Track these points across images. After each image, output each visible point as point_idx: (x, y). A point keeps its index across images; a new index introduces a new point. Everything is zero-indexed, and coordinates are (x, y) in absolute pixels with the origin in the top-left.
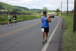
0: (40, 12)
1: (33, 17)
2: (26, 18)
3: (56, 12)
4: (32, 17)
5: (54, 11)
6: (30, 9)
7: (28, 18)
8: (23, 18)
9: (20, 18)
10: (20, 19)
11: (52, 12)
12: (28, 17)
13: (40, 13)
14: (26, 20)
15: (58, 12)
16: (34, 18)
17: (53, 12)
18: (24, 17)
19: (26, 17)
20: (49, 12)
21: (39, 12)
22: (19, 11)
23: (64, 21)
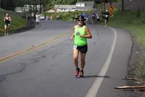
11: (74, 3)
17: (78, 5)
20: (61, 3)
23: (140, 51)
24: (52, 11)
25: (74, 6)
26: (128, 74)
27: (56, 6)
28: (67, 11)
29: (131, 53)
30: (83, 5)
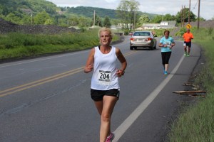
0: (107, 20)
1: (71, 43)
2: (35, 47)
3: (179, 22)
4: (64, 43)
5: (168, 18)
6: (62, 9)
7: (44, 49)
8: (22, 48)
9: (8, 47)
10: (10, 51)
11: (159, 22)
12: (45, 42)
13: (108, 24)
14: (37, 57)
15: (186, 21)
16: (72, 47)
17: (162, 24)
18: (27, 44)
19: (38, 43)
20: (148, 22)
21: (103, 20)
22: (11, 14)
23: (205, 62)
24: (140, 28)
25: (159, 25)
26: (189, 81)
27: (144, 24)
28: (153, 28)
29: (197, 64)
30: (166, 24)
